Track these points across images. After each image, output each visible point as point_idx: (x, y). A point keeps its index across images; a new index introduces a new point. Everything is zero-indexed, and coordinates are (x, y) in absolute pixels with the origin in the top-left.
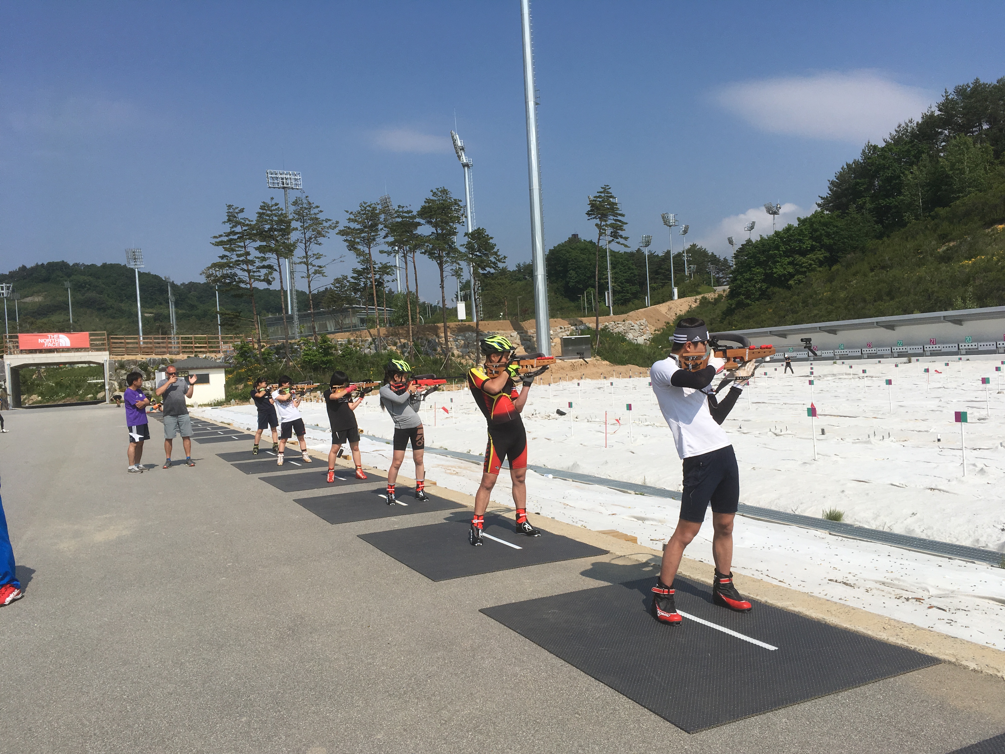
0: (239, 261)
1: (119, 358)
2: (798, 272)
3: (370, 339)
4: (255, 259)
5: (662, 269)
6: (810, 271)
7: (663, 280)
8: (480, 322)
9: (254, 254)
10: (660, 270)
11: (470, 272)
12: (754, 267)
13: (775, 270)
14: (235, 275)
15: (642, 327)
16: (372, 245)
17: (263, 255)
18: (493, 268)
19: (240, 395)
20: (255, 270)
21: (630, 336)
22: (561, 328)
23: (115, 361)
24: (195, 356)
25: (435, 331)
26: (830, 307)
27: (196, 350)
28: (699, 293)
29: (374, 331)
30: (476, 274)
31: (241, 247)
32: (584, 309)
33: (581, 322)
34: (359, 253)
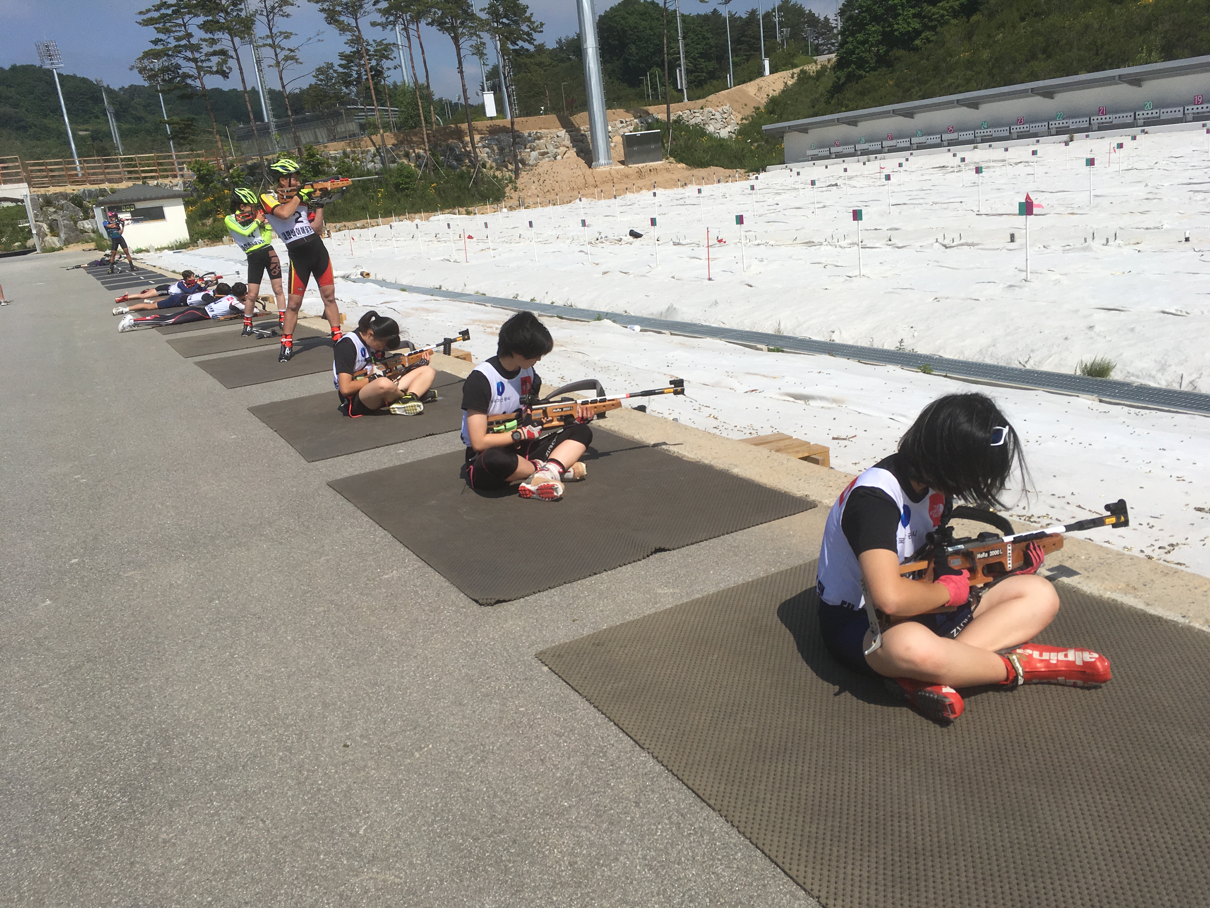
0: (180, 46)
1: (42, 191)
2: (926, 27)
3: (373, 149)
4: (201, 42)
5: (746, 36)
6: (942, 25)
7: (748, 51)
8: (516, 120)
9: (198, 35)
10: (743, 39)
11: (496, 48)
12: (868, 25)
13: (896, 26)
14: (178, 67)
15: (725, 116)
16: (359, 15)
17: (211, 36)
18: (527, 40)
19: (209, 233)
20: (203, 58)
21: (711, 129)
22: (622, 122)
23: (38, 195)
24: (144, 183)
25: (459, 135)
26: (969, 73)
27: (143, 175)
28: (794, 66)
29: (376, 138)
30: (504, 51)
31: (179, 25)
32: (648, 96)
33: (647, 113)
34: (344, 28)
